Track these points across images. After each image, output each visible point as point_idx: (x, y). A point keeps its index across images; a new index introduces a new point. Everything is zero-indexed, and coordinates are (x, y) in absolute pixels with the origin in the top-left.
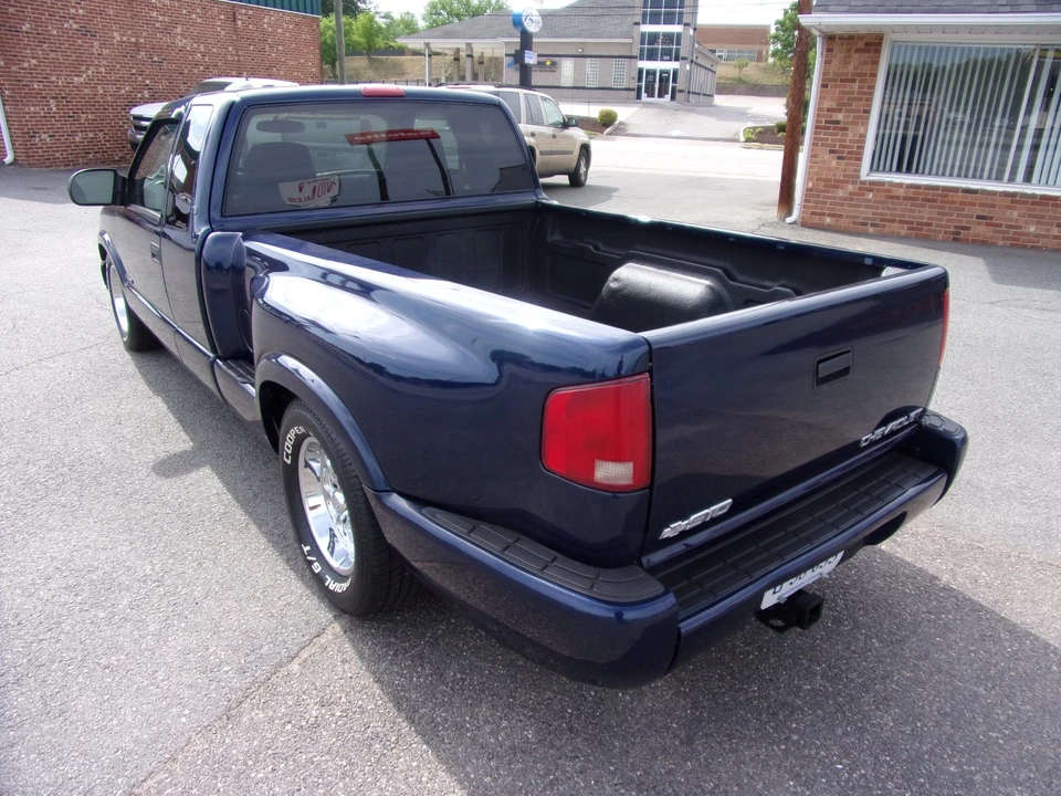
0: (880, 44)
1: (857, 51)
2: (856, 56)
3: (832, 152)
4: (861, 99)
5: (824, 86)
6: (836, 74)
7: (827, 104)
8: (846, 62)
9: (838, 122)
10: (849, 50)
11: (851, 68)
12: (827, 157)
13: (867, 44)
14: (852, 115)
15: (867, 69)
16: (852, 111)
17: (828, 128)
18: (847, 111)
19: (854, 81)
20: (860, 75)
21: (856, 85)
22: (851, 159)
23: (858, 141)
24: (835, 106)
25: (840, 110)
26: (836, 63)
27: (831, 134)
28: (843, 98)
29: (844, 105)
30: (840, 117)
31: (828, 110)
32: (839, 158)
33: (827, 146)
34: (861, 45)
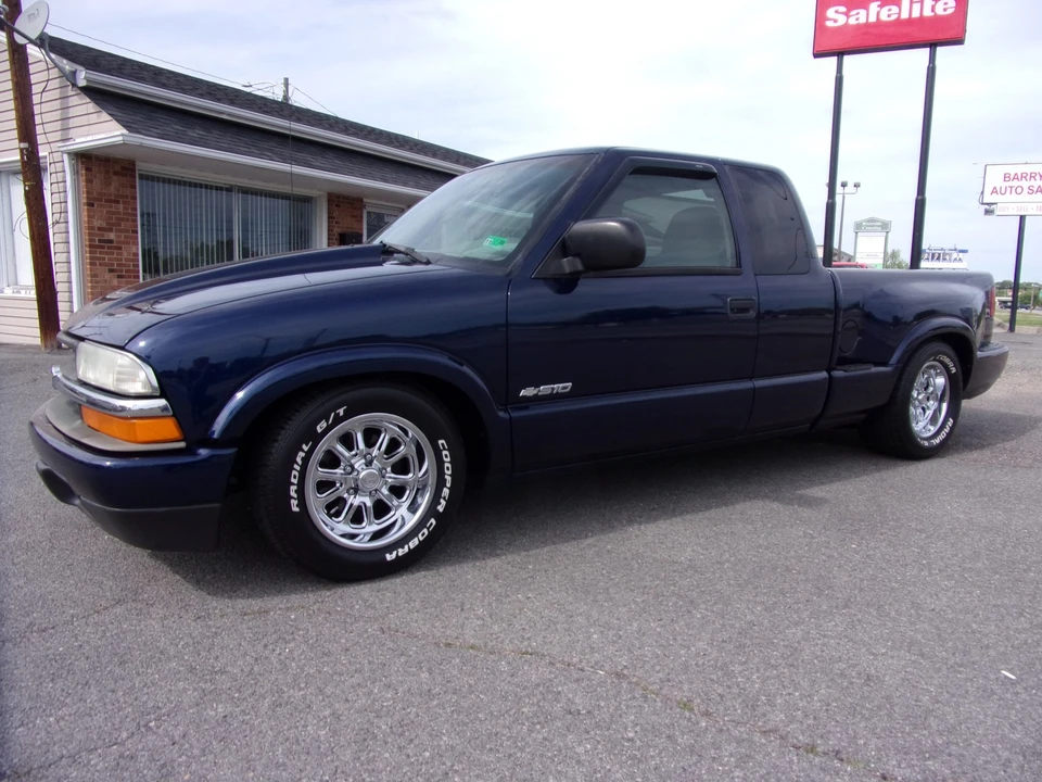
0: (135, 171)
1: (116, 173)
2: (115, 178)
3: (111, 271)
4: (128, 220)
5: (90, 205)
6: (100, 194)
7: (97, 223)
8: (107, 183)
9: (111, 241)
10: (107, 172)
11: (112, 189)
12: (107, 276)
13: (123, 168)
14: (123, 235)
15: (128, 192)
16: (121, 231)
17: (103, 247)
18: (117, 231)
19: (118, 202)
20: (122, 196)
21: (121, 206)
22: (130, 277)
23: (133, 260)
24: (104, 225)
25: (111, 230)
26: (97, 184)
27: (107, 253)
28: (110, 218)
29: (113, 224)
30: (112, 236)
31: (100, 229)
32: (119, 277)
33: (106, 265)
34: (118, 168)
